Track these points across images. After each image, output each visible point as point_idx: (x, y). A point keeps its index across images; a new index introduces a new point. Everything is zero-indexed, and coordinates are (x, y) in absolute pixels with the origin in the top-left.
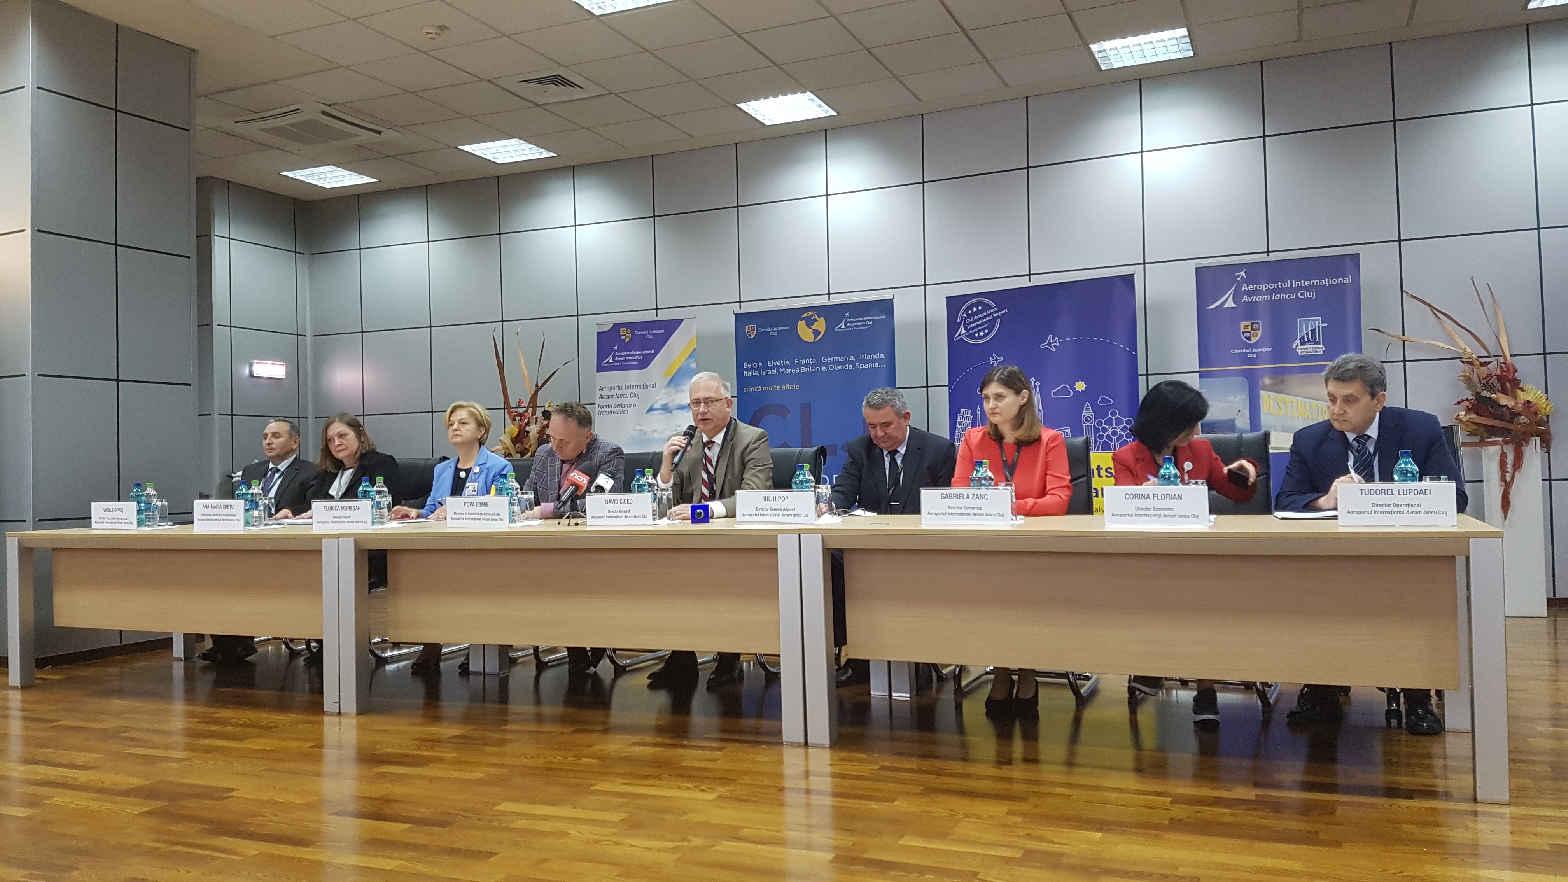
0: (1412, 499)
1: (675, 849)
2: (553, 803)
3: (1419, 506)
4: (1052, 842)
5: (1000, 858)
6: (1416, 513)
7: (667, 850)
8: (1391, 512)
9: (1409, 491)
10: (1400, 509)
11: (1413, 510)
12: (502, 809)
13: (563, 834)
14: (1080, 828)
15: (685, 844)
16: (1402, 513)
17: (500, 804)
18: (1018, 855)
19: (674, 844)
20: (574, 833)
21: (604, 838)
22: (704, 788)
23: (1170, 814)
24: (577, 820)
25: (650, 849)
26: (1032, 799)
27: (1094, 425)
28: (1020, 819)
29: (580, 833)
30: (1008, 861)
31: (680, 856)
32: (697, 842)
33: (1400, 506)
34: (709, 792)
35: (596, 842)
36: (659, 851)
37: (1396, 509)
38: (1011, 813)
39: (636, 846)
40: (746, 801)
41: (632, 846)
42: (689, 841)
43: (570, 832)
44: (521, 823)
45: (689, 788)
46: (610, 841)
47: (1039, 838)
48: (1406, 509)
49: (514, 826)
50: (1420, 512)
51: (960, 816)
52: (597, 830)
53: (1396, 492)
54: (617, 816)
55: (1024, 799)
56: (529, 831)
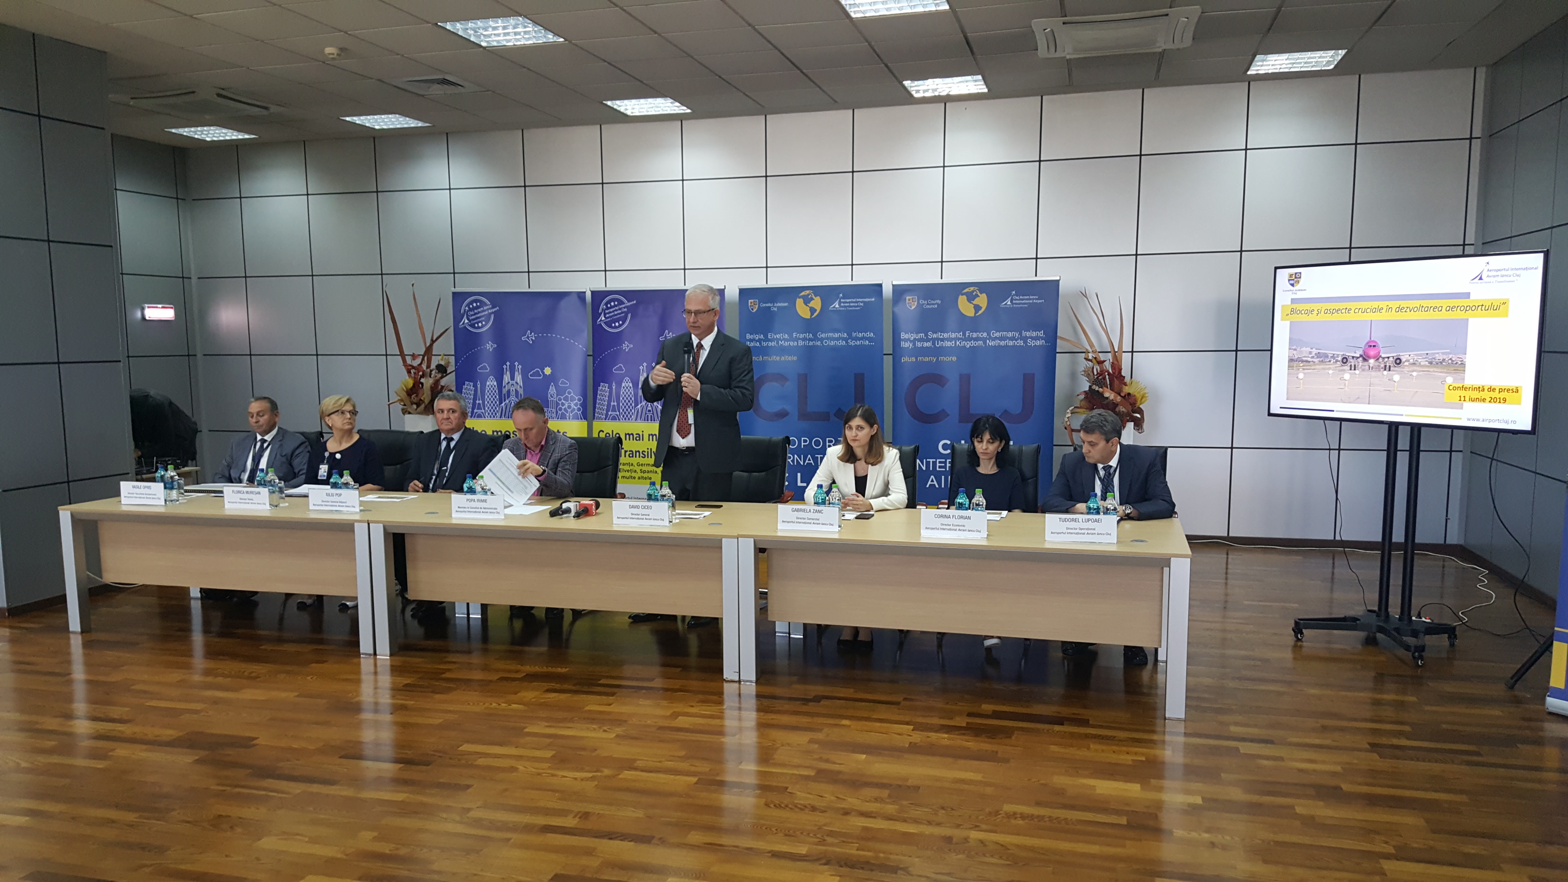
0: (1090, 525)
1: (593, 778)
2: (501, 744)
3: (1094, 529)
4: (835, 763)
5: (801, 775)
6: (1092, 534)
7: (587, 779)
8: (1077, 533)
9: (1089, 520)
10: (1083, 531)
11: (1091, 532)
12: (464, 749)
13: (513, 769)
14: (854, 752)
15: (599, 774)
16: (1084, 534)
17: (461, 746)
18: (812, 773)
19: (590, 775)
20: (521, 768)
21: (543, 771)
22: (605, 728)
23: (911, 739)
24: (520, 758)
25: (576, 779)
26: (826, 730)
27: (556, 401)
28: (816, 746)
29: (526, 767)
30: (807, 778)
31: (596, 783)
32: (607, 772)
33: (1083, 529)
34: (610, 732)
35: (539, 774)
36: (582, 780)
37: (1080, 531)
38: (811, 741)
39: (566, 777)
40: (636, 739)
41: (564, 777)
42: (601, 772)
43: (518, 767)
44: (481, 761)
45: (595, 729)
46: (548, 774)
47: (827, 761)
48: (1086, 532)
49: (477, 763)
50: (1095, 534)
51: (778, 745)
52: (537, 765)
53: (1080, 520)
54: (549, 754)
55: (820, 730)
56: (489, 768)
